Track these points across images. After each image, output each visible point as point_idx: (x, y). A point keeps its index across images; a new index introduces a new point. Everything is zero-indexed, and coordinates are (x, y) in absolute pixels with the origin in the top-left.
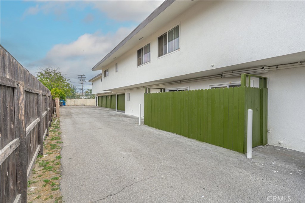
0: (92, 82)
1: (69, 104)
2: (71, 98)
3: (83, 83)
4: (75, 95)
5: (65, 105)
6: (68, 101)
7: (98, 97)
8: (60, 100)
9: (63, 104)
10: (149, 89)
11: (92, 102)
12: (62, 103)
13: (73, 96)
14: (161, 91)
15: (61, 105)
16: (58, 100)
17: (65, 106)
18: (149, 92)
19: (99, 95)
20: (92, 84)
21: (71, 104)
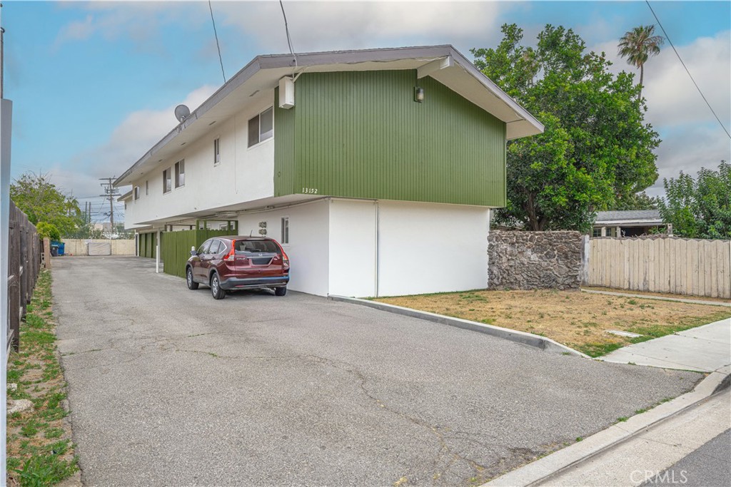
0: (126, 201)
1: (72, 252)
2: (79, 238)
3: (114, 197)
4: (88, 230)
5: (63, 254)
6: (70, 245)
7: (140, 235)
8: (52, 242)
9: (58, 251)
10: (171, 226)
11: (128, 247)
12: (56, 248)
13: (84, 234)
14: (191, 228)
15: (53, 254)
16: (47, 241)
17: (64, 257)
18: (171, 230)
19: (141, 232)
20: (126, 205)
21: (79, 252)
